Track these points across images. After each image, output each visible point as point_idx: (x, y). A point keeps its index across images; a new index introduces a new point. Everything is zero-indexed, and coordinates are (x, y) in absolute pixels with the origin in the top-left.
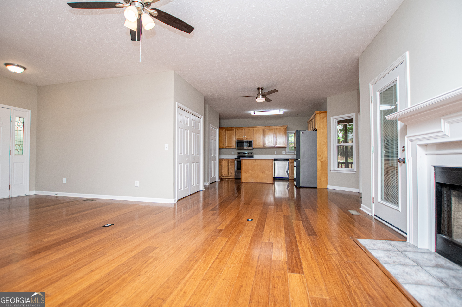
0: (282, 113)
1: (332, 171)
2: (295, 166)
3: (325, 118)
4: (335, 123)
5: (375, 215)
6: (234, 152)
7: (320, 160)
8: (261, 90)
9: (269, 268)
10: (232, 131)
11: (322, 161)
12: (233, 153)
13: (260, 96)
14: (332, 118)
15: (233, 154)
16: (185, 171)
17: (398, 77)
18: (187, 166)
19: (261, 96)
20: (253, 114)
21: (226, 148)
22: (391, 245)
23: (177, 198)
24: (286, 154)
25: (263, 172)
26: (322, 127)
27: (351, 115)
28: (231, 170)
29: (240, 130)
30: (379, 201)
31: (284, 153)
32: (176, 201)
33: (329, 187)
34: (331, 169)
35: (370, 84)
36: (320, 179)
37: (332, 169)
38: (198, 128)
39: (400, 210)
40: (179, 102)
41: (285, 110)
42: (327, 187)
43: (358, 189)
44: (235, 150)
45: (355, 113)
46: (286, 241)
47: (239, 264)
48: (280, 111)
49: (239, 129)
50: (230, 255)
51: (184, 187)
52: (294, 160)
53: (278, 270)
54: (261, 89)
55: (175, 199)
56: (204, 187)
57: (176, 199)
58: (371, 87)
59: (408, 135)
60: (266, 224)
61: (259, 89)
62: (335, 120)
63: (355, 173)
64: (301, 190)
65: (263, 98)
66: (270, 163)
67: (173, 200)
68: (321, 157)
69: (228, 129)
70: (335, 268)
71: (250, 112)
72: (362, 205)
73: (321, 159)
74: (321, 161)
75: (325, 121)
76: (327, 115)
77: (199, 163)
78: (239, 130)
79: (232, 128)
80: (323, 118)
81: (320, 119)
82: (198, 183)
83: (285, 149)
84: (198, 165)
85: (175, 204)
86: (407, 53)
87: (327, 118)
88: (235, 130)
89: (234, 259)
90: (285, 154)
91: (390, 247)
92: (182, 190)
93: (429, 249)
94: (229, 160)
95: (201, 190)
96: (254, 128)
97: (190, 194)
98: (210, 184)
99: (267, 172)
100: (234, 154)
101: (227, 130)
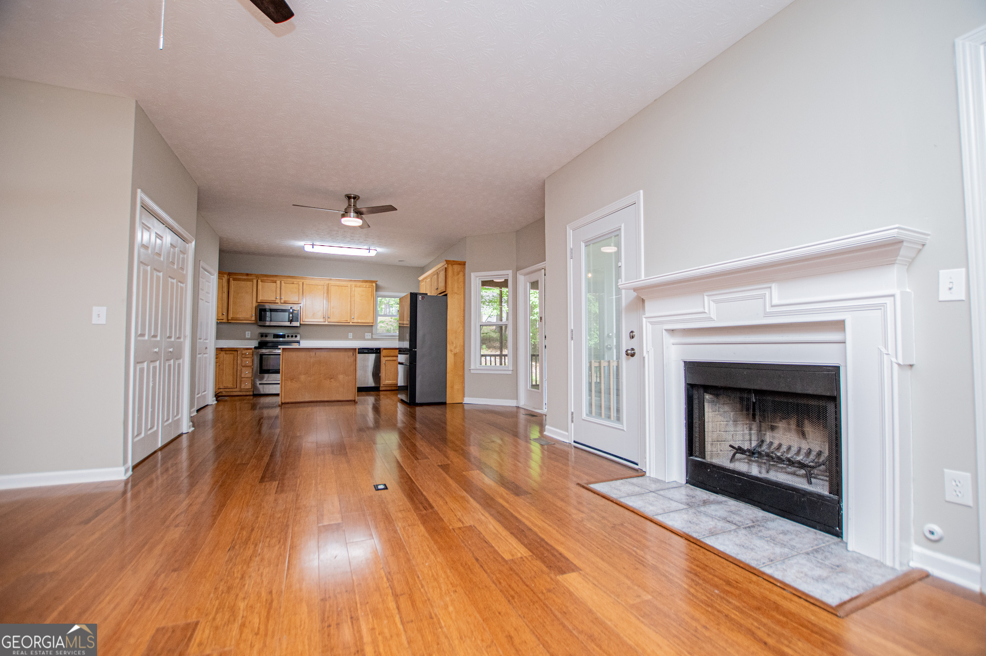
0: (373, 253)
1: (472, 372)
2: (400, 363)
3: (461, 274)
4: (478, 285)
5: (574, 442)
6: (250, 332)
7: (451, 351)
8: (354, 202)
9: (519, 578)
10: (249, 283)
11: (455, 352)
12: (248, 334)
13: (351, 212)
14: (473, 275)
15: (247, 337)
16: (151, 385)
17: (623, 226)
18: (155, 368)
19: (352, 214)
20: (308, 248)
21: (230, 321)
22: (633, 484)
23: (132, 463)
24: (372, 339)
25: (331, 377)
26: (456, 290)
27: (506, 273)
28: (243, 376)
29: (268, 281)
30: (583, 418)
31: (368, 335)
32: (130, 473)
33: (467, 400)
34: (470, 367)
35: (568, 227)
36: (452, 387)
37: (472, 367)
38: (182, 269)
39: (625, 429)
40: (143, 191)
41: (380, 250)
42: (463, 400)
43: (515, 401)
44: (255, 327)
45: (511, 271)
46: (492, 515)
47: (456, 591)
48: (369, 249)
49: (265, 278)
50: (418, 577)
51: (148, 427)
52: (399, 351)
53: (536, 577)
54: (354, 198)
55: (127, 466)
56: (191, 423)
57: (130, 464)
58: (570, 233)
59: (647, 315)
60: (422, 490)
61: (349, 197)
62: (478, 278)
63: (510, 373)
64: (418, 409)
65: (358, 217)
66: (349, 357)
67: (123, 469)
68: (454, 345)
69: (235, 277)
70: (608, 542)
71: (300, 243)
72: (546, 427)
73: (453, 349)
74: (453, 353)
75: (461, 279)
76: (464, 268)
77: (181, 360)
78: (266, 281)
79: (247, 275)
80: (458, 274)
81: (453, 274)
82: (178, 414)
83: (369, 328)
84: (179, 365)
85: (126, 482)
86: (642, 192)
87: (464, 275)
88: (255, 281)
89: (435, 584)
90: (370, 338)
91: (637, 489)
92: (144, 437)
93: (677, 481)
94: (239, 352)
95: (185, 431)
96: (303, 281)
97: (160, 445)
98: (195, 413)
99: (341, 377)
100: (249, 337)
101: (234, 280)
